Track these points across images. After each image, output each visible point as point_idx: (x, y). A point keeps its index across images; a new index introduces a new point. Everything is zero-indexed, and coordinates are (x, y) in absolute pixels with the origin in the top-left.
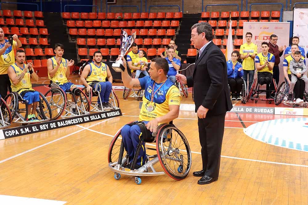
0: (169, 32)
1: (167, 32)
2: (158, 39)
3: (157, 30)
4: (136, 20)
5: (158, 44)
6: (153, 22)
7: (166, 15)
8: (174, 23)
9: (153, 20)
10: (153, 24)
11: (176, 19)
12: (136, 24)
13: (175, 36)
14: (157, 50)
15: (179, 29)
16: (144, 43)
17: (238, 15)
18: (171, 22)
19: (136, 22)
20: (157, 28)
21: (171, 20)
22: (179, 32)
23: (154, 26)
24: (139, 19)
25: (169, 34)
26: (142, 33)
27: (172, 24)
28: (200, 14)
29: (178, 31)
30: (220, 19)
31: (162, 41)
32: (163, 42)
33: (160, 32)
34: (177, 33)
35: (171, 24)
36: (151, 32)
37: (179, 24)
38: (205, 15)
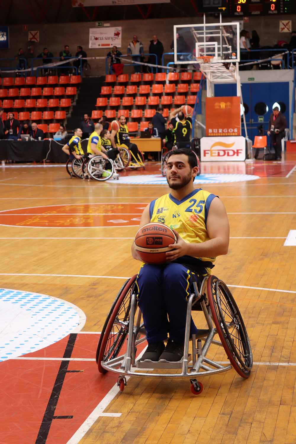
0: (64, 103)
1: (61, 103)
2: (49, 112)
3: (48, 100)
4: (19, 87)
5: (50, 118)
6: (42, 89)
7: (59, 79)
8: (70, 91)
9: (42, 87)
10: (42, 92)
11: (73, 85)
12: (20, 93)
13: (72, 107)
14: (48, 127)
15: (76, 98)
16: (32, 117)
17: (152, 78)
18: (65, 88)
19: (20, 90)
20: (48, 97)
21: (65, 86)
22: (77, 101)
23: (44, 95)
24: (23, 86)
25: (64, 105)
26: (28, 104)
27: (67, 91)
28: (104, 78)
29: (75, 100)
30: (130, 83)
31: (54, 115)
32: (56, 116)
33: (52, 103)
34: (75, 104)
35: (65, 91)
36: (40, 103)
37: (77, 91)
38: (110, 79)
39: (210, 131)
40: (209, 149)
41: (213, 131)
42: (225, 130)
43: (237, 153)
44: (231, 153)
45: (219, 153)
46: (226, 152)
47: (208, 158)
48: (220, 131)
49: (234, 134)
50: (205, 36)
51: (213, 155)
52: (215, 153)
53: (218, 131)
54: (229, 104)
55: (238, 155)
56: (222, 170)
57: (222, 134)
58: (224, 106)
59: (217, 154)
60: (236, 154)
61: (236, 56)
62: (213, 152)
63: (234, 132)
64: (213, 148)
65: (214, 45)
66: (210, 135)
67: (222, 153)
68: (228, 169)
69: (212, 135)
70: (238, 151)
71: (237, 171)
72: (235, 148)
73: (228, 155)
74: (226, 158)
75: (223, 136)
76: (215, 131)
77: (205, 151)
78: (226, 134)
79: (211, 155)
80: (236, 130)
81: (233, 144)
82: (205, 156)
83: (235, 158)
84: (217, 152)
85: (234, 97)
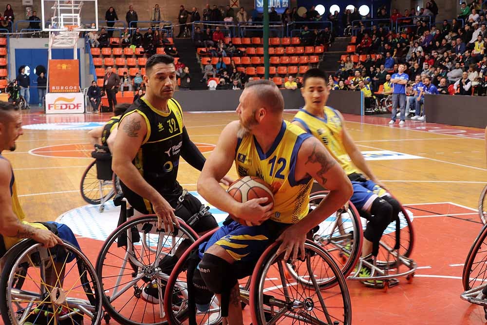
39: (53, 88)
40: (53, 103)
41: (55, 88)
42: (66, 88)
43: (77, 106)
44: (72, 106)
45: (61, 107)
46: (68, 106)
47: (52, 111)
48: (62, 88)
49: (74, 91)
50: (73, 8)
51: (57, 108)
52: (58, 107)
53: (60, 88)
54: (69, 65)
55: (78, 108)
56: (64, 121)
57: (63, 91)
58: (65, 67)
59: (60, 108)
60: (76, 108)
61: (95, 26)
62: (57, 106)
63: (73, 89)
64: (57, 103)
65: (77, 16)
66: (53, 91)
67: (64, 107)
68: (70, 120)
69: (55, 91)
70: (78, 104)
71: (77, 120)
72: (75, 103)
73: (70, 108)
74: (67, 111)
75: (64, 92)
76: (58, 88)
77: (49, 105)
78: (67, 91)
79: (55, 109)
80: (75, 88)
81: (74, 99)
82: (49, 109)
83: (75, 111)
84: (60, 105)
85: (72, 60)
